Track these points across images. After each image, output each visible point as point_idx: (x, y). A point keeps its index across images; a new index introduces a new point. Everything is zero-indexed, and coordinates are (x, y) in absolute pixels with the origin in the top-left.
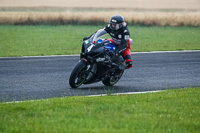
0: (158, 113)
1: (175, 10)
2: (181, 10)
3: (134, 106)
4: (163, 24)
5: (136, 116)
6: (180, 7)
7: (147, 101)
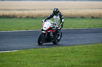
0: (17, 62)
1: (25, 10)
2: (28, 10)
3: (4, 58)
4: (19, 17)
5: (5, 63)
6: (27, 8)
7: (11, 56)
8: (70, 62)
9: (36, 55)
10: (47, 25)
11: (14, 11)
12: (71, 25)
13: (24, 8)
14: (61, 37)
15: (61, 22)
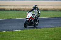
0: (21, 37)
1: (26, 6)
2: (28, 6)
4: (23, 10)
6: (28, 5)
7: (18, 33)
8: (53, 37)
9: (33, 33)
10: (30, 15)
11: (20, 7)
12: (54, 15)
13: (26, 5)
14: (38, 23)
15: (38, 13)
